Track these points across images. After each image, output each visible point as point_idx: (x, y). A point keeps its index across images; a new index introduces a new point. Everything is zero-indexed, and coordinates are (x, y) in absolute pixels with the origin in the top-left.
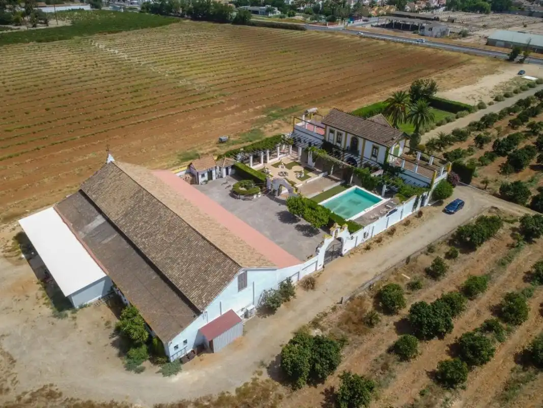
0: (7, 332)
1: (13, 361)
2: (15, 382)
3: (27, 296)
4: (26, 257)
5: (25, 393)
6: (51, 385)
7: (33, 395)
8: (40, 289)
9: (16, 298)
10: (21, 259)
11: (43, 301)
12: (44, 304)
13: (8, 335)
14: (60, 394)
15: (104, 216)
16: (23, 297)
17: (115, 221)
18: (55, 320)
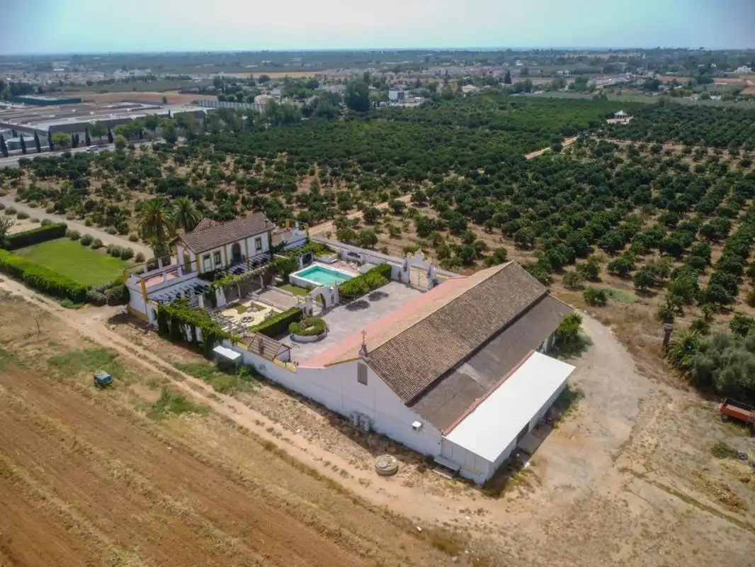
0: (624, 419)
1: (641, 400)
2: (651, 391)
3: (579, 426)
4: (527, 460)
5: (653, 382)
6: (635, 372)
7: (649, 378)
8: (563, 422)
9: (587, 434)
10: (533, 464)
11: (574, 413)
12: (577, 410)
13: (626, 417)
14: (636, 365)
15: (459, 364)
16: (583, 429)
17: (471, 347)
18: (587, 396)
